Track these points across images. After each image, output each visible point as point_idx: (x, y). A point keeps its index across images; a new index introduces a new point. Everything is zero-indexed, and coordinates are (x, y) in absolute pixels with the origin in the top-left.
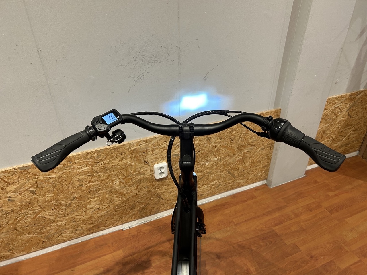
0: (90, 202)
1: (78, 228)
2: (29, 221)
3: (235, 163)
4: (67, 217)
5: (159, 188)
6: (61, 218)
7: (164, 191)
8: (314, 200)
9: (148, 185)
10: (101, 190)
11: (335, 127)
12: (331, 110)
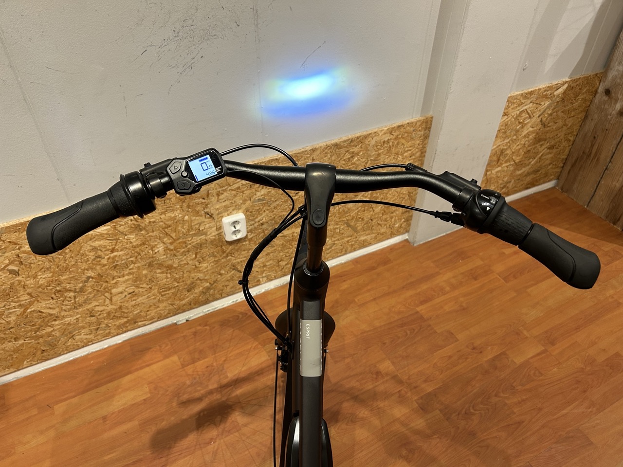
0: (116, 283)
1: (99, 325)
2: (14, 319)
3: (358, 209)
4: (80, 310)
5: (233, 255)
6: (69, 311)
7: (241, 260)
8: (482, 263)
9: (215, 251)
10: (135, 263)
11: (518, 143)
12: (513, 115)
